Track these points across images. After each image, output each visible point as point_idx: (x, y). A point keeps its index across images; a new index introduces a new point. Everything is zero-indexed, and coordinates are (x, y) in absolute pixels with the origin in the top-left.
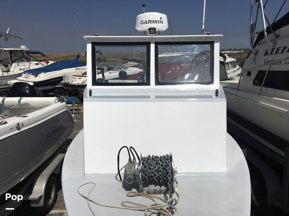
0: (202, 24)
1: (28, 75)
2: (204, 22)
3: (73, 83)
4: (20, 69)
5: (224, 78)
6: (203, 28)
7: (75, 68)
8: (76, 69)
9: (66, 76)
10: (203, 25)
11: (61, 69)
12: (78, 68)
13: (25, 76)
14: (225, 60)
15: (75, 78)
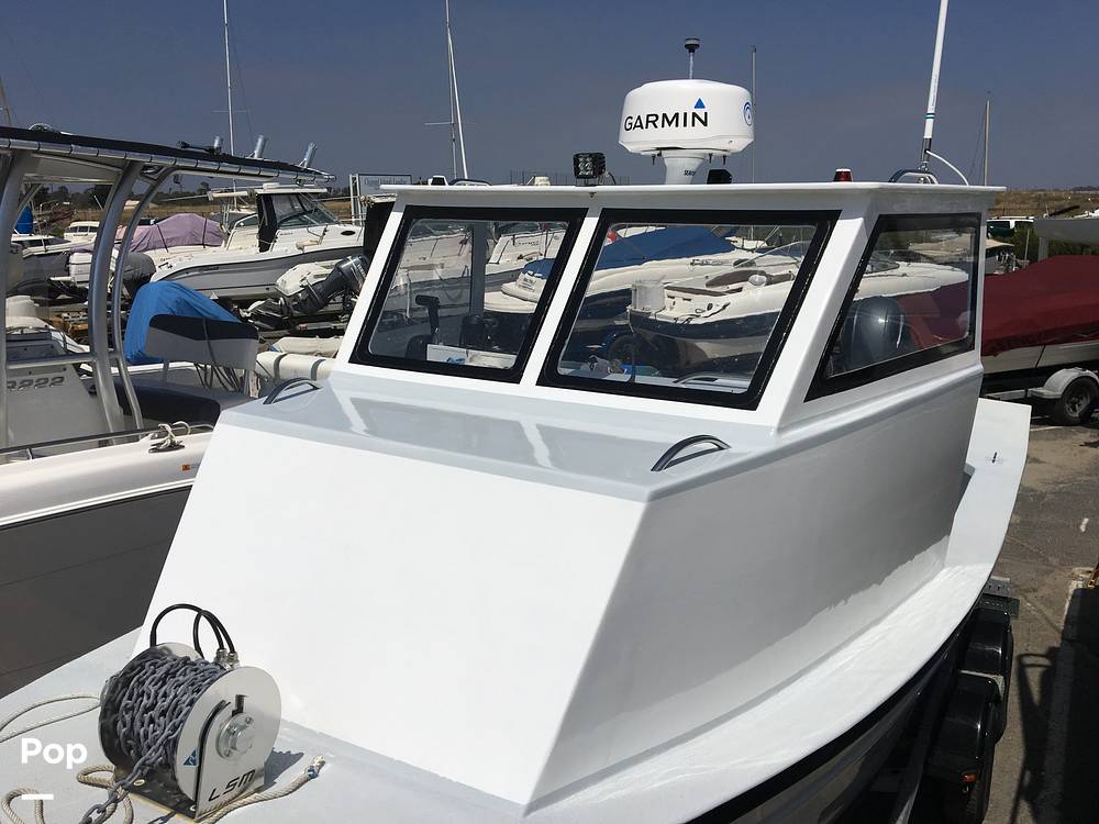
0: (925, 115)
1: (533, 279)
2: (931, 109)
3: (659, 316)
4: (521, 257)
6: (928, 134)
7: (691, 260)
8: (692, 264)
9: (640, 287)
10: (929, 123)
11: (639, 261)
12: (701, 258)
13: (525, 280)
15: (673, 298)
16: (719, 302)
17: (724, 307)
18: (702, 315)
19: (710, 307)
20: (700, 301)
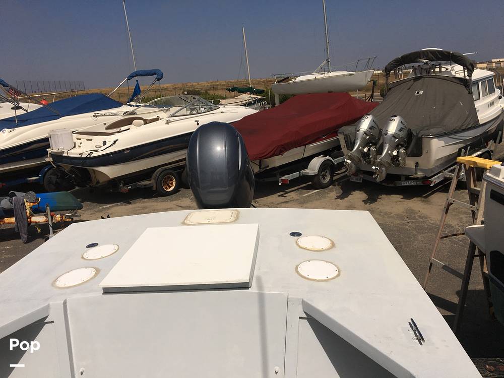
3: (71, 153)
5: (469, 124)
7: (93, 113)
8: (94, 116)
9: (54, 135)
11: (56, 117)
12: (100, 112)
14: (470, 76)
15: (80, 139)
16: (110, 139)
17: (115, 142)
18: (100, 149)
19: (105, 143)
20: (98, 140)
